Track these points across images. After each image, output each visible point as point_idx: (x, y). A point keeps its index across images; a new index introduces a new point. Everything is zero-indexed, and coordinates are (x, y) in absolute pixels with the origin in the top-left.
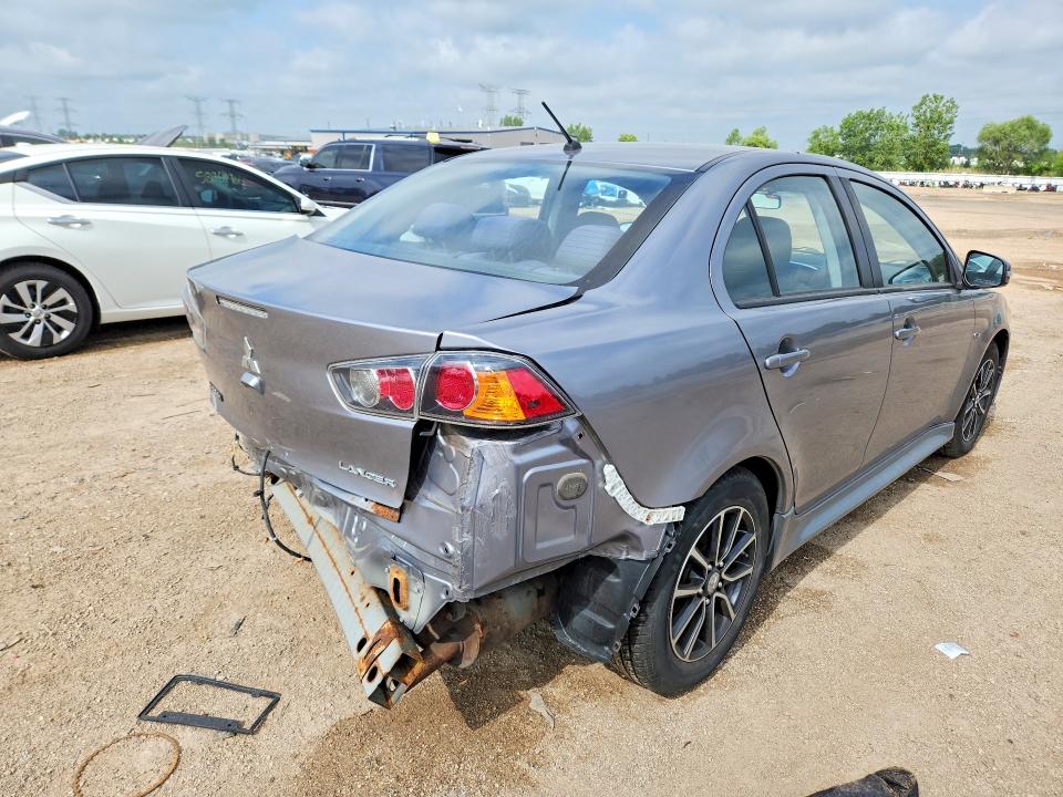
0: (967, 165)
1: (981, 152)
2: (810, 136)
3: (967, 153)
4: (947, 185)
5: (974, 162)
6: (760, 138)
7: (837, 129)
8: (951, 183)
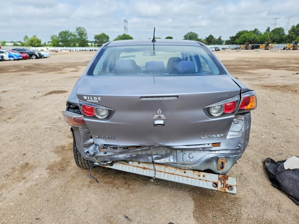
0: (92, 45)
1: (96, 42)
2: (51, 38)
3: (91, 42)
4: (91, 50)
5: (93, 44)
6: (35, 38)
7: (58, 36)
8: (92, 50)
